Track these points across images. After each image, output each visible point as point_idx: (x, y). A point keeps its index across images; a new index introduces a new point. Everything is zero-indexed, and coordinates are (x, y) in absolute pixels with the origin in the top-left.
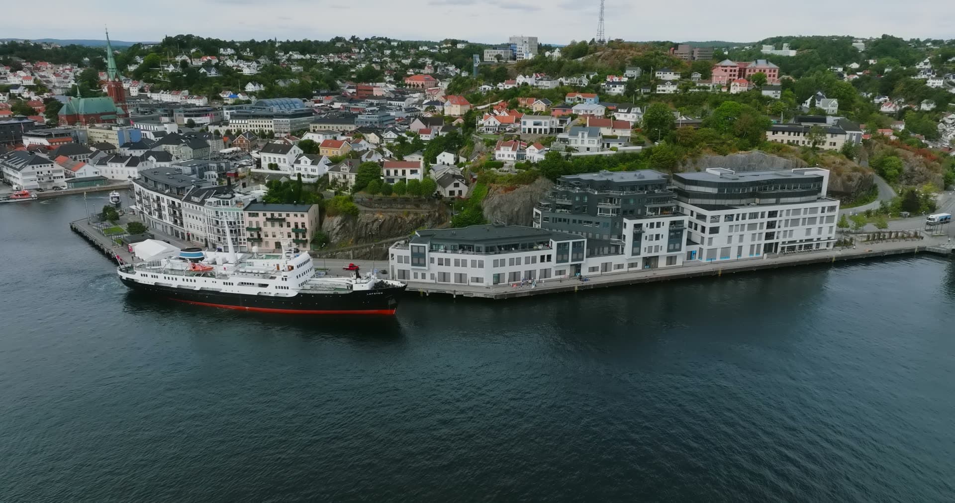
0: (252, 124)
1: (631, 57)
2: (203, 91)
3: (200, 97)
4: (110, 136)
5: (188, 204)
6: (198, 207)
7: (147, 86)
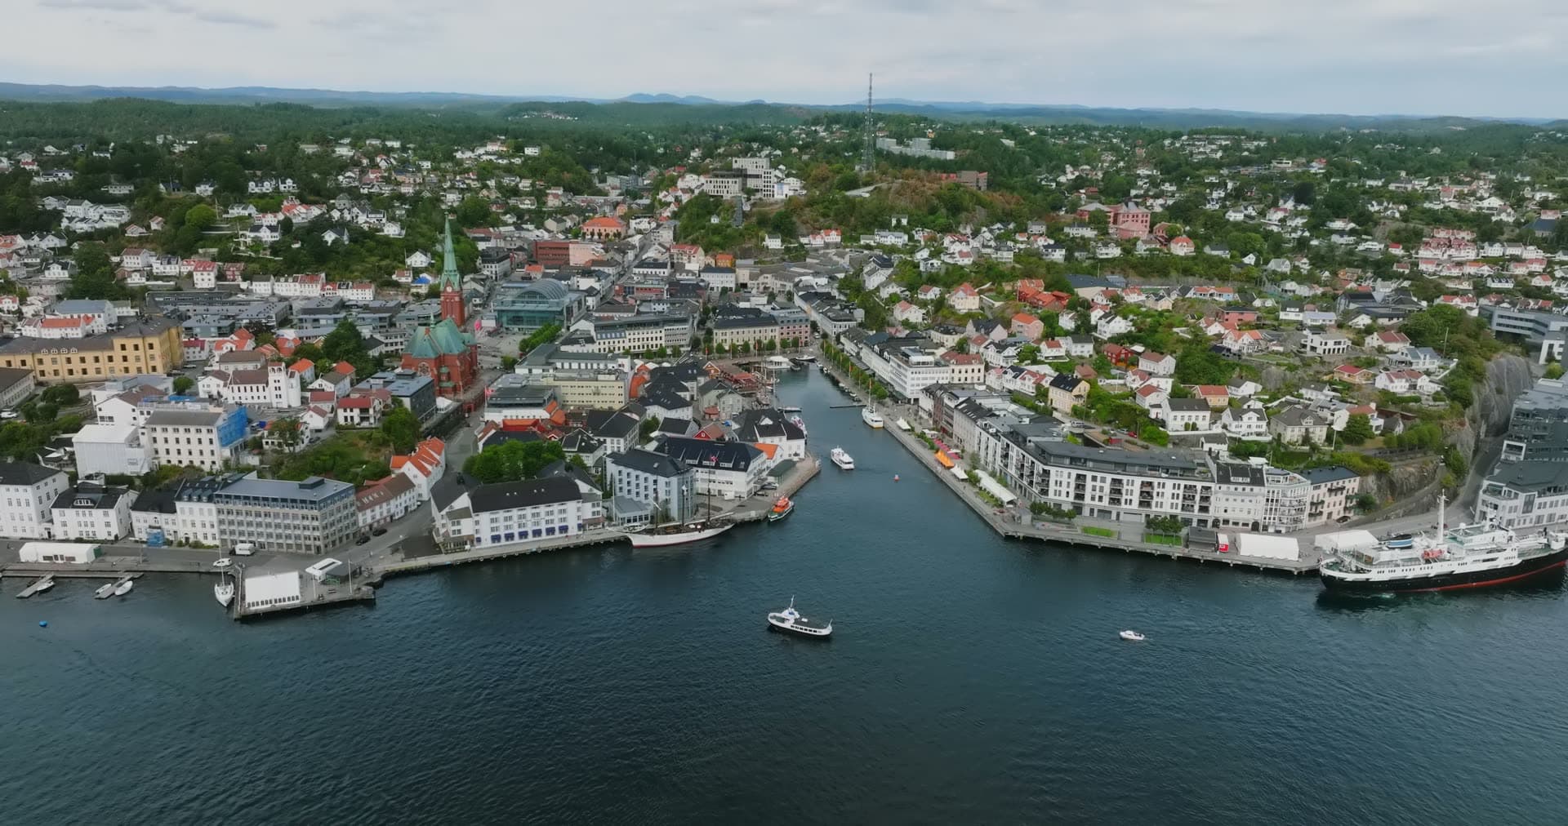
0: (632, 337)
1: (930, 192)
2: (352, 272)
3: (362, 286)
4: (603, 391)
5: (1224, 487)
6: (1248, 488)
7: (234, 271)
